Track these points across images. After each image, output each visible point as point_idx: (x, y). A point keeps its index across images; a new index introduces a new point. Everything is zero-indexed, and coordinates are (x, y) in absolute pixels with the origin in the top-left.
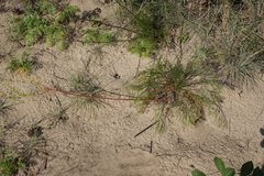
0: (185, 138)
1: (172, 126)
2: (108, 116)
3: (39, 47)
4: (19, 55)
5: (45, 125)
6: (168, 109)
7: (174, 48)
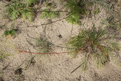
0: (99, 73)
1: (91, 66)
2: (56, 60)
3: (19, 20)
4: (9, 26)
5: (23, 67)
6: (89, 56)
7: (91, 17)
